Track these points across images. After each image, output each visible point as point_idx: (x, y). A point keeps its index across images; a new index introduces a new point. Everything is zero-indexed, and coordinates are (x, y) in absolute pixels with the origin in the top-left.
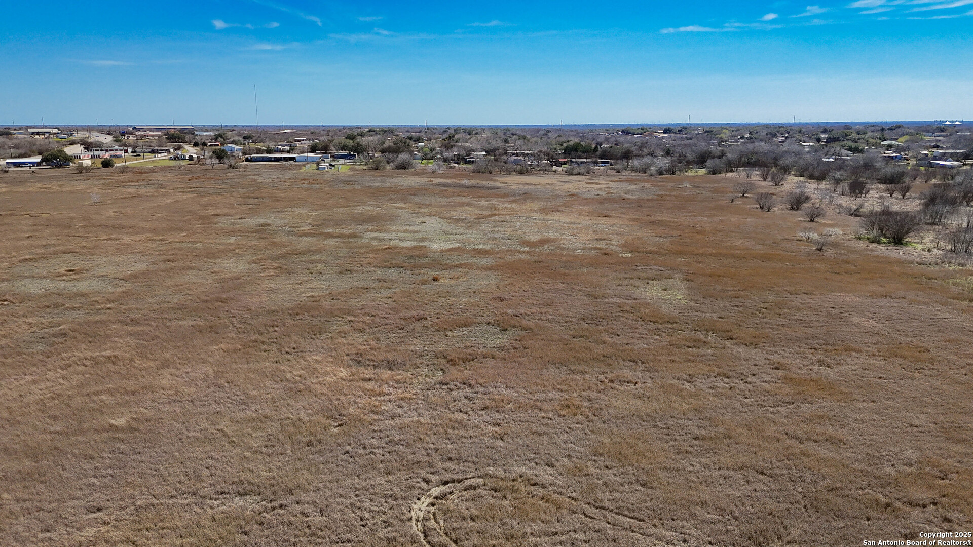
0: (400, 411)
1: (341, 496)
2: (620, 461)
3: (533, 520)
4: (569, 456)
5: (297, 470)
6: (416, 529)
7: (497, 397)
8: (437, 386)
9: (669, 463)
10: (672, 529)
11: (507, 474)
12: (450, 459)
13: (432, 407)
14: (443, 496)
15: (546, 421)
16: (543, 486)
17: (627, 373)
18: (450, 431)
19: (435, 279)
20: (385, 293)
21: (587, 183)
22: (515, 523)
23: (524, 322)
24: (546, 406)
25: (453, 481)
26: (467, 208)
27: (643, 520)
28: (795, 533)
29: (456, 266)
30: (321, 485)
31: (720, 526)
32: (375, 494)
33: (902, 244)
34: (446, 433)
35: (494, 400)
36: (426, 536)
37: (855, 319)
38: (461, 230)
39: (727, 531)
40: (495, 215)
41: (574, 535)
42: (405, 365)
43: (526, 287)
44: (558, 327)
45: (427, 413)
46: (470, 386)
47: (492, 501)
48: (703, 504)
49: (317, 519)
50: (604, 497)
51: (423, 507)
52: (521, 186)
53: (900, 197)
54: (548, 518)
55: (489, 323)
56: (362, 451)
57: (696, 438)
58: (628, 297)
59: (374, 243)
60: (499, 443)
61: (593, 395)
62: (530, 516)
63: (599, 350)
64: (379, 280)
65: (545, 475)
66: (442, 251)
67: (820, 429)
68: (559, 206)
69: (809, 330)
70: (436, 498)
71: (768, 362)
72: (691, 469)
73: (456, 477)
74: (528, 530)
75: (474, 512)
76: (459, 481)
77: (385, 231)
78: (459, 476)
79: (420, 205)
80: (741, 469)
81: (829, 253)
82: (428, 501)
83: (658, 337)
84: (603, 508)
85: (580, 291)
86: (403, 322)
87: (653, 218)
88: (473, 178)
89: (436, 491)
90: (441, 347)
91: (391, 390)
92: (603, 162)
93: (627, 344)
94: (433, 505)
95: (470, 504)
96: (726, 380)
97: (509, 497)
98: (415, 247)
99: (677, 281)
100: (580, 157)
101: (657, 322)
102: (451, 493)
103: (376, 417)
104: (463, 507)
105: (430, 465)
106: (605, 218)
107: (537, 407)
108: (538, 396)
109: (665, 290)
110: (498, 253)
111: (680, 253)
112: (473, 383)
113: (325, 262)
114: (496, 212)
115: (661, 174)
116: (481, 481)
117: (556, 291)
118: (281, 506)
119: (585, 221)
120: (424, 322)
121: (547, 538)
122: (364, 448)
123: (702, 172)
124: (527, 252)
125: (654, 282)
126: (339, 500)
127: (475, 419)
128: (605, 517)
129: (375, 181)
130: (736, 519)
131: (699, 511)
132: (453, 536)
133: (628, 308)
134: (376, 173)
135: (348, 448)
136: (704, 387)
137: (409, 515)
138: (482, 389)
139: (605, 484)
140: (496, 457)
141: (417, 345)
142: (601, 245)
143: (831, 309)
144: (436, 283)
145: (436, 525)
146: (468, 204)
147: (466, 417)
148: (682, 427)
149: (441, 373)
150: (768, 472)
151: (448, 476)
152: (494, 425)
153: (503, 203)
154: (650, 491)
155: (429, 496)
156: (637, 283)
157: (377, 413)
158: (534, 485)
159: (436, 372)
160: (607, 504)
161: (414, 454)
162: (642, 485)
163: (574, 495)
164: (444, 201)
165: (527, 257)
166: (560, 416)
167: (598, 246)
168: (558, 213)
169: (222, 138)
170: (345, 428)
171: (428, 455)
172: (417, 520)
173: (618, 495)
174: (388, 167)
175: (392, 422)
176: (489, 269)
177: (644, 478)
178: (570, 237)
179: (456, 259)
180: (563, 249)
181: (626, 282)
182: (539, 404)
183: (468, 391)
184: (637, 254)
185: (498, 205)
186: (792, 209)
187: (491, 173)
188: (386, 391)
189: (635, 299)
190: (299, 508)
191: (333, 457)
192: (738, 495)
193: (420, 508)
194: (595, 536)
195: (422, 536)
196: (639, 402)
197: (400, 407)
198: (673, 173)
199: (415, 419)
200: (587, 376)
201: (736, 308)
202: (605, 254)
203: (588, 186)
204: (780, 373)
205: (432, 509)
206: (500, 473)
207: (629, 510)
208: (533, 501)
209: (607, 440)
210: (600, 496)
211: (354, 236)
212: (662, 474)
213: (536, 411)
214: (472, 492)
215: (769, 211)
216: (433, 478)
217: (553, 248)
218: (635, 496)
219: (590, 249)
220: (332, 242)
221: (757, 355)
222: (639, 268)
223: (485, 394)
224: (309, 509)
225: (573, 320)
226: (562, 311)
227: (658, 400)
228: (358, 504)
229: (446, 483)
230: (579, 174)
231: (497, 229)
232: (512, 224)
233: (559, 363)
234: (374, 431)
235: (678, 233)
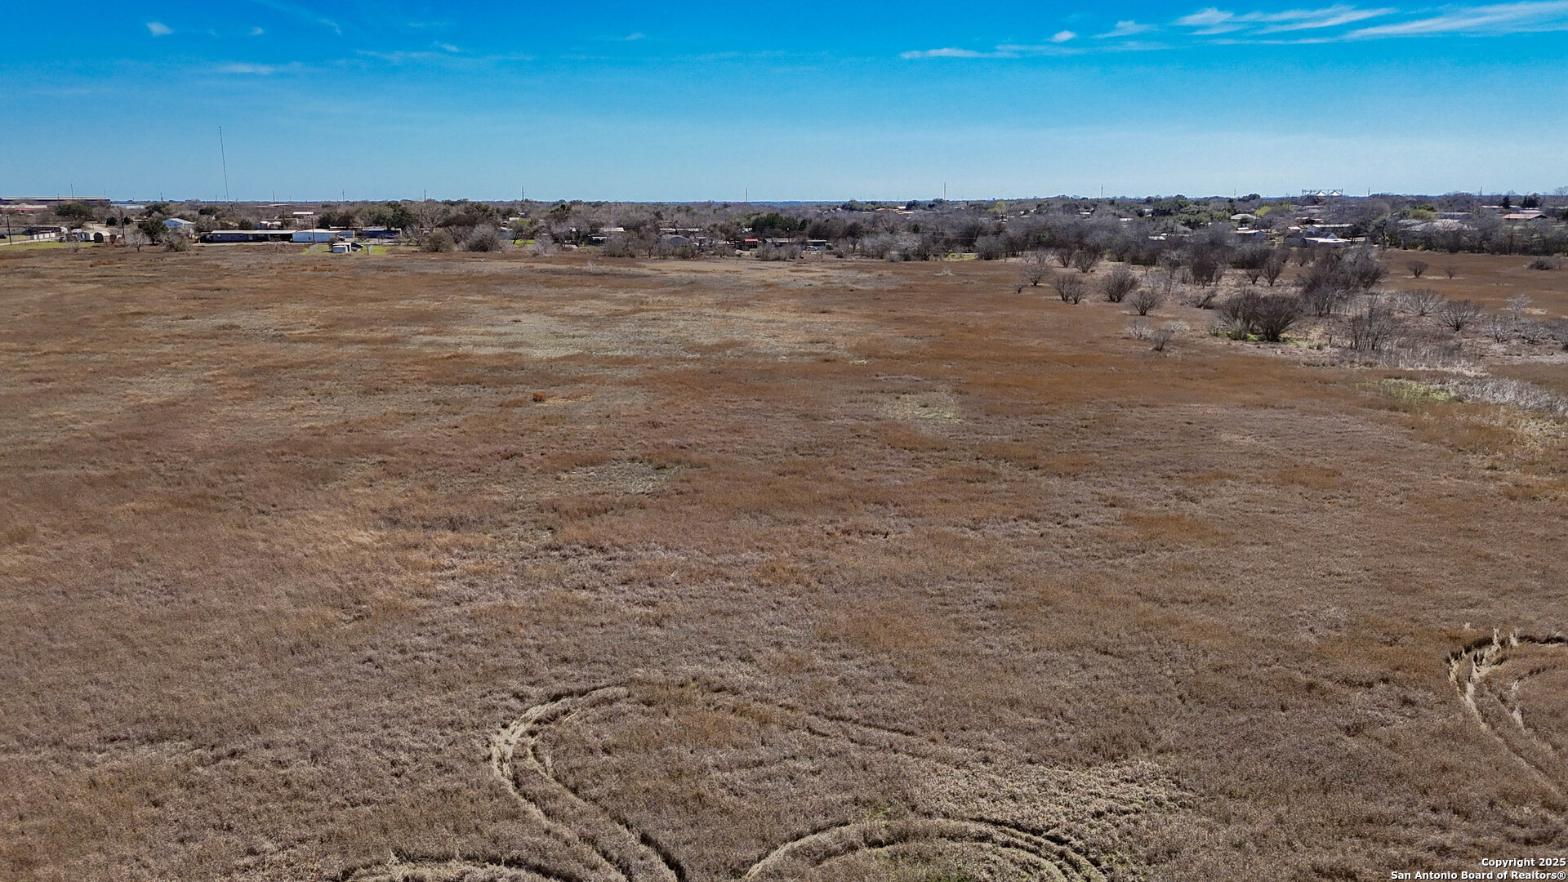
0: (472, 592)
1: (354, 730)
2: (866, 646)
3: (718, 745)
4: (779, 645)
5: (270, 692)
6: (500, 774)
7: (649, 563)
8: (542, 553)
9: (950, 645)
10: (967, 743)
11: (670, 678)
12: (565, 660)
13: (527, 581)
14: (553, 718)
15: (734, 595)
16: (735, 692)
17: (871, 521)
18: (563, 618)
19: (538, 399)
20: (447, 421)
21: (792, 271)
22: (684, 751)
23: (694, 456)
24: (735, 573)
25: (570, 694)
26: (594, 301)
27: (911, 733)
28: (1169, 737)
29: (575, 381)
30: (316, 715)
31: (1044, 734)
32: (421, 722)
33: (1278, 341)
34: (558, 620)
35: (644, 567)
36: (518, 785)
37: (1225, 437)
38: (584, 332)
39: (1056, 742)
40: (643, 310)
41: (791, 763)
42: (482, 523)
43: (698, 407)
44: (753, 461)
45: (522, 593)
46: (602, 550)
47: (642, 720)
48: (1013, 703)
49: (306, 770)
50: (844, 701)
51: (514, 739)
52: (683, 274)
53: (1267, 284)
54: (746, 740)
55: (633, 460)
56: (399, 657)
57: (992, 607)
58: (868, 417)
59: (429, 350)
60: (655, 631)
61: (817, 553)
62: (713, 738)
63: (825, 489)
64: (436, 402)
65: (738, 674)
66: (550, 360)
67: (1192, 586)
68: (749, 299)
69: (1155, 454)
70: (538, 721)
71: (1097, 497)
72: (988, 651)
73: (575, 687)
74: (710, 761)
75: (609, 738)
76: (582, 693)
77: (449, 334)
78: (583, 685)
79: (512, 298)
80: (1072, 647)
81: (1175, 353)
82: (523, 728)
83: (918, 470)
84: (842, 719)
85: (788, 410)
86: (478, 461)
87: (898, 314)
88: (602, 263)
89: (537, 712)
90: (547, 495)
91: (455, 561)
92: (815, 244)
93: (869, 481)
94: (532, 734)
95: (603, 727)
96: (1033, 524)
97: (673, 711)
98: (500, 356)
99: (943, 394)
100: (779, 236)
101: (916, 450)
102: (565, 713)
103: (424, 602)
104: (588, 734)
105: (527, 671)
106: (823, 315)
107: (720, 575)
108: (720, 559)
109: (925, 406)
110: (647, 361)
111: (942, 358)
112: (607, 544)
113: (338, 378)
114: (644, 307)
115: (907, 258)
116: (622, 691)
117: (747, 411)
118: (233, 754)
119: (790, 318)
120: (516, 460)
121: (744, 772)
122: (403, 652)
123: (971, 256)
124: (698, 359)
125: (907, 396)
126: (351, 736)
127: (607, 597)
128: (845, 732)
129: (433, 265)
130: (1071, 721)
131: (1008, 714)
132: (571, 781)
133: (868, 432)
134: (435, 256)
135: (370, 652)
136: (999, 535)
137: (486, 753)
138: (622, 553)
139: (843, 681)
140: (649, 652)
141: (504, 493)
142: (820, 349)
143: (1185, 425)
144: (538, 405)
145: (536, 766)
146: (594, 297)
147: (592, 595)
148: (964, 591)
149: (548, 533)
150: (1115, 651)
151: (559, 687)
152: (644, 604)
153: (656, 295)
154: (920, 688)
155: (526, 720)
156: (880, 398)
157: (427, 597)
158: (718, 691)
159: (538, 532)
160: (847, 712)
161: (496, 655)
162: (907, 681)
163: (790, 701)
164: (553, 292)
165: (698, 366)
166: (761, 586)
167: (814, 351)
168: (747, 309)
169: (160, 211)
170: (367, 623)
171: (523, 655)
172: (502, 760)
173: (867, 698)
174: (456, 248)
175: (457, 610)
176: (636, 383)
177: (910, 668)
178: (767, 340)
179: (574, 370)
180: (757, 355)
181: (861, 397)
182: (723, 569)
183: (597, 558)
184: (876, 360)
185: (646, 297)
186: (1112, 300)
187: (633, 256)
188: (446, 562)
189: (877, 419)
190: (269, 754)
191: (341, 669)
192: (1069, 686)
193: (509, 739)
194: (831, 762)
195: (510, 786)
196: (893, 560)
197: (472, 585)
198: (926, 258)
199: (501, 601)
200: (806, 527)
201: (1039, 428)
202: (826, 361)
203: (792, 274)
204: (1118, 511)
205: (532, 741)
206: (657, 675)
207: (886, 718)
208: (719, 715)
209: (842, 617)
210: (835, 700)
211: (393, 340)
212: (940, 664)
213: (719, 581)
214: (605, 708)
215: (1076, 302)
216: (533, 691)
217: (740, 354)
218: (898, 697)
219: (802, 355)
220: (353, 350)
221: (1081, 489)
222: (882, 378)
223: (628, 559)
224: (287, 754)
225: (779, 450)
226: (758, 439)
227: (925, 556)
228: (388, 741)
229: (556, 698)
230: (778, 259)
231: (645, 329)
232: (671, 322)
233: (758, 511)
234: (422, 624)
235: (940, 331)
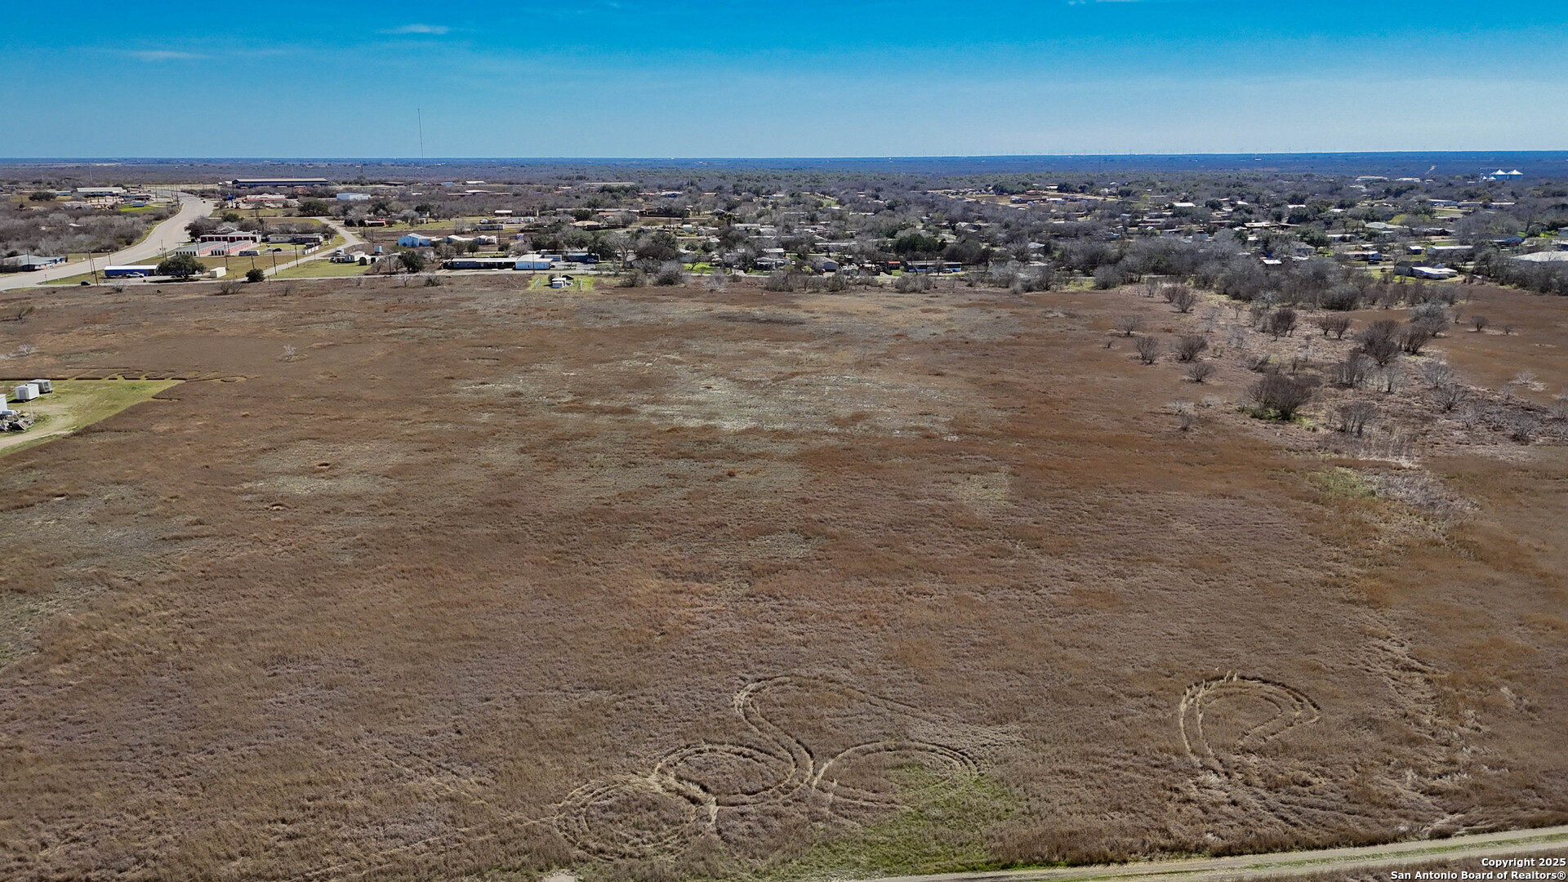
0: (712, 621)
1: (675, 690)
2: (905, 663)
3: (829, 707)
4: (862, 660)
5: (635, 671)
6: (740, 713)
7: (801, 609)
8: (745, 599)
9: (944, 665)
10: (938, 713)
11: (810, 674)
12: (761, 662)
13: (741, 617)
14: (759, 690)
15: (844, 631)
16: (839, 683)
17: (926, 585)
18: (760, 639)
19: (731, 475)
20: (678, 493)
21: (924, 311)
22: (815, 708)
23: (829, 529)
24: (844, 618)
25: (765, 679)
26: (762, 361)
27: (916, 707)
28: (1031, 716)
29: (753, 456)
30: (658, 682)
31: (974, 711)
32: (703, 688)
34: (757, 641)
35: (798, 611)
36: (746, 718)
37: (1176, 525)
38: (755, 401)
39: (979, 714)
40: (797, 374)
41: (860, 717)
42: (711, 577)
43: (832, 485)
44: (864, 534)
45: (737, 623)
46: (776, 598)
47: (797, 693)
48: (966, 696)
49: (662, 708)
50: (888, 691)
51: (743, 698)
52: (832, 318)
54: (842, 705)
55: (792, 531)
56: (685, 656)
57: (974, 645)
58: (943, 498)
59: (655, 422)
60: (803, 649)
61: (890, 606)
62: (828, 704)
63: (903, 560)
64: (669, 476)
65: (842, 674)
66: (736, 434)
67: (1086, 637)
68: (880, 356)
69: (1121, 539)
70: (752, 691)
71: (1065, 572)
72: (964, 669)
73: (767, 676)
74: (825, 713)
75: (783, 700)
76: (770, 679)
77: (664, 403)
78: (770, 675)
79: (702, 357)
80: (1003, 670)
81: (1196, 432)
82: (746, 694)
83: (964, 546)
84: (886, 699)
85: (893, 489)
86: (702, 529)
87: (997, 378)
88: (766, 301)
89: (752, 686)
90: (744, 558)
91: (703, 602)
92: (950, 266)
93: (931, 554)
94: (750, 696)
95: (780, 695)
96: (1018, 592)
97: (811, 690)
98: (705, 429)
99: (1002, 477)
100: (917, 259)
101: (968, 528)
102: (764, 688)
103: (693, 627)
104: (774, 697)
105: (746, 667)
106: (936, 378)
107: (837, 618)
108: (838, 608)
109: (986, 487)
110: (801, 435)
111: (1016, 435)
112: (778, 595)
113: (603, 451)
114: (799, 369)
115: (1029, 290)
116: (788, 679)
117: (866, 489)
118: (629, 697)
119: (911, 384)
120: (724, 529)
121: (839, 719)
122: (687, 653)
123: (1088, 283)
124: (836, 434)
125: (977, 477)
126: (676, 693)
127: (780, 629)
128: (886, 704)
129: (633, 312)
130: (988, 706)
131: (963, 702)
132: (768, 717)
133: (940, 512)
135: (673, 653)
136: (995, 599)
137: (732, 704)
138: (787, 602)
139: (889, 681)
140: (800, 660)
141: (720, 555)
142: (925, 423)
143: (1157, 512)
144: (732, 480)
145: (754, 710)
146: (764, 355)
147: (773, 626)
148: (964, 635)
149: (747, 585)
150: (1027, 672)
151: (760, 675)
152: (798, 634)
153: (808, 350)
154: (925, 686)
155: (747, 690)
156: (955, 478)
157: (693, 624)
158: (831, 682)
159: (742, 584)
160: (889, 696)
161: (730, 658)
162: (919, 682)
163: (863, 689)
164: (731, 348)
165: (833, 442)
166: (857, 626)
167: (921, 424)
168: (878, 369)
170: (667, 636)
171: (742, 658)
172: (739, 707)
173: (899, 689)
174: (648, 282)
175: (707, 631)
176: (789, 459)
177: (922, 676)
178: (889, 410)
179: (752, 445)
180: (878, 429)
181: (945, 477)
182: (839, 615)
183: (774, 603)
184: (965, 437)
185: (801, 355)
186: (1184, 359)
187: (791, 290)
188: (698, 603)
189: (950, 500)
190: (645, 699)
191: (662, 661)
192: (995, 688)
193: (741, 698)
194: (876, 717)
195: (743, 717)
196: (931, 613)
197: (713, 618)
198: (1047, 288)
199: (729, 629)
200: (887, 588)
201: (1056, 511)
202: (928, 437)
203: (924, 315)
204: (1072, 585)
205: (750, 700)
206: (804, 673)
207: (905, 699)
208: (831, 693)
209: (896, 647)
210: (884, 689)
211: (625, 411)
212: (938, 674)
213: (837, 621)
214: (781, 687)
215: (1151, 363)
216: (749, 677)
217: (866, 427)
218: (912, 690)
219: (911, 429)
220: (603, 420)
221: (1058, 566)
222: (963, 458)
223: (789, 605)
224: (653, 699)
225: (880, 526)
226: (869, 516)
227: (948, 611)
228: (691, 696)
229: (759, 681)
230: (914, 291)
231: (800, 397)
232: (819, 388)
233: (860, 575)
234: (693, 639)
235: (1022, 402)
